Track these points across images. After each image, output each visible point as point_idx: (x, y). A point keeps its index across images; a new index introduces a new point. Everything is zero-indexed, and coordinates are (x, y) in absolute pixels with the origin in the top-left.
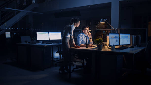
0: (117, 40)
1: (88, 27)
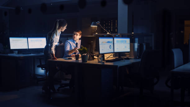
0: (110, 46)
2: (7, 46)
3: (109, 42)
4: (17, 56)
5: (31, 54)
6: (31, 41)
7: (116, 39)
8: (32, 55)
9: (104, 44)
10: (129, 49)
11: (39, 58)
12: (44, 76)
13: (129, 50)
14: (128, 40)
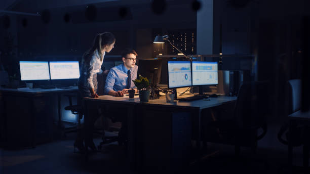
0: (186, 75)
1: (134, 54)
2: (15, 75)
3: (183, 69)
4: (33, 91)
5: (54, 88)
6: (55, 66)
7: (195, 65)
8: (56, 89)
9: (177, 72)
10: (217, 80)
11: (69, 95)
12: (76, 123)
13: (216, 82)
14: (215, 66)
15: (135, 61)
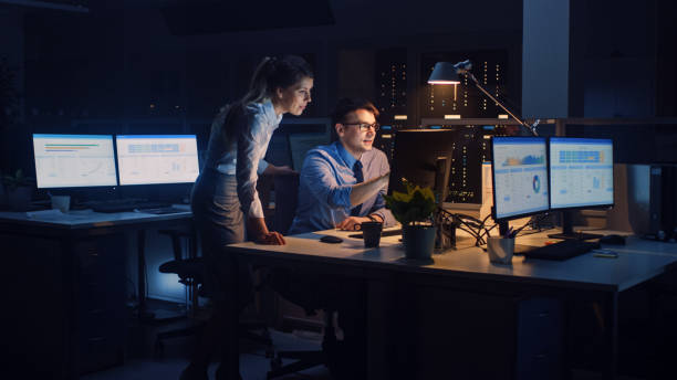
0: (536, 178)
1: (369, 109)
2: (19, 173)
3: (529, 160)
4: (70, 220)
5: (131, 210)
6: (132, 149)
7: (556, 147)
8: (138, 215)
9: (513, 171)
10: (611, 193)
11: (168, 230)
12: (185, 306)
14: (605, 150)
15: (372, 129)
